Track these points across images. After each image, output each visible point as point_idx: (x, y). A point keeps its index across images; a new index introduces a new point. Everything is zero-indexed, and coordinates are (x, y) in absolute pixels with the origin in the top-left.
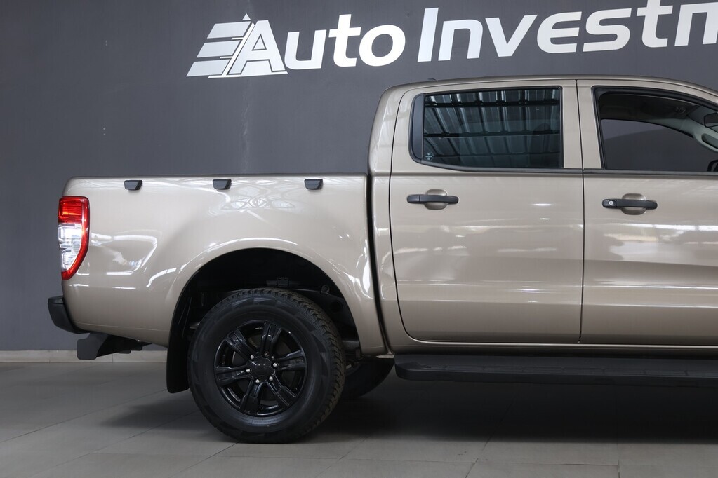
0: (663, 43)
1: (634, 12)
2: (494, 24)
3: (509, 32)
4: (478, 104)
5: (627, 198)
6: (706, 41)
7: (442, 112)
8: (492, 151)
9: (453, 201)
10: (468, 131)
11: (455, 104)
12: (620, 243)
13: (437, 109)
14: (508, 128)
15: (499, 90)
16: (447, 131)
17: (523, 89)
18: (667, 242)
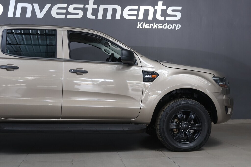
0: (94, 17)
1: (84, 6)
2: (36, 6)
3: (41, 9)
4: (29, 34)
5: (78, 69)
6: (107, 18)
7: (17, 36)
8: (35, 51)
9: (17, 68)
10: (25, 43)
11: (21, 34)
12: (79, 85)
13: (15, 35)
14: (40, 43)
15: (37, 30)
16: (19, 43)
17: (46, 30)
18: (95, 85)
